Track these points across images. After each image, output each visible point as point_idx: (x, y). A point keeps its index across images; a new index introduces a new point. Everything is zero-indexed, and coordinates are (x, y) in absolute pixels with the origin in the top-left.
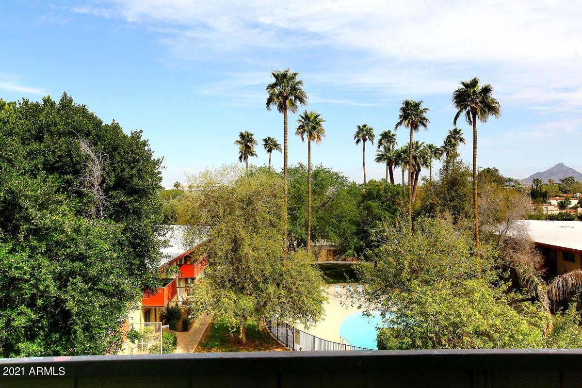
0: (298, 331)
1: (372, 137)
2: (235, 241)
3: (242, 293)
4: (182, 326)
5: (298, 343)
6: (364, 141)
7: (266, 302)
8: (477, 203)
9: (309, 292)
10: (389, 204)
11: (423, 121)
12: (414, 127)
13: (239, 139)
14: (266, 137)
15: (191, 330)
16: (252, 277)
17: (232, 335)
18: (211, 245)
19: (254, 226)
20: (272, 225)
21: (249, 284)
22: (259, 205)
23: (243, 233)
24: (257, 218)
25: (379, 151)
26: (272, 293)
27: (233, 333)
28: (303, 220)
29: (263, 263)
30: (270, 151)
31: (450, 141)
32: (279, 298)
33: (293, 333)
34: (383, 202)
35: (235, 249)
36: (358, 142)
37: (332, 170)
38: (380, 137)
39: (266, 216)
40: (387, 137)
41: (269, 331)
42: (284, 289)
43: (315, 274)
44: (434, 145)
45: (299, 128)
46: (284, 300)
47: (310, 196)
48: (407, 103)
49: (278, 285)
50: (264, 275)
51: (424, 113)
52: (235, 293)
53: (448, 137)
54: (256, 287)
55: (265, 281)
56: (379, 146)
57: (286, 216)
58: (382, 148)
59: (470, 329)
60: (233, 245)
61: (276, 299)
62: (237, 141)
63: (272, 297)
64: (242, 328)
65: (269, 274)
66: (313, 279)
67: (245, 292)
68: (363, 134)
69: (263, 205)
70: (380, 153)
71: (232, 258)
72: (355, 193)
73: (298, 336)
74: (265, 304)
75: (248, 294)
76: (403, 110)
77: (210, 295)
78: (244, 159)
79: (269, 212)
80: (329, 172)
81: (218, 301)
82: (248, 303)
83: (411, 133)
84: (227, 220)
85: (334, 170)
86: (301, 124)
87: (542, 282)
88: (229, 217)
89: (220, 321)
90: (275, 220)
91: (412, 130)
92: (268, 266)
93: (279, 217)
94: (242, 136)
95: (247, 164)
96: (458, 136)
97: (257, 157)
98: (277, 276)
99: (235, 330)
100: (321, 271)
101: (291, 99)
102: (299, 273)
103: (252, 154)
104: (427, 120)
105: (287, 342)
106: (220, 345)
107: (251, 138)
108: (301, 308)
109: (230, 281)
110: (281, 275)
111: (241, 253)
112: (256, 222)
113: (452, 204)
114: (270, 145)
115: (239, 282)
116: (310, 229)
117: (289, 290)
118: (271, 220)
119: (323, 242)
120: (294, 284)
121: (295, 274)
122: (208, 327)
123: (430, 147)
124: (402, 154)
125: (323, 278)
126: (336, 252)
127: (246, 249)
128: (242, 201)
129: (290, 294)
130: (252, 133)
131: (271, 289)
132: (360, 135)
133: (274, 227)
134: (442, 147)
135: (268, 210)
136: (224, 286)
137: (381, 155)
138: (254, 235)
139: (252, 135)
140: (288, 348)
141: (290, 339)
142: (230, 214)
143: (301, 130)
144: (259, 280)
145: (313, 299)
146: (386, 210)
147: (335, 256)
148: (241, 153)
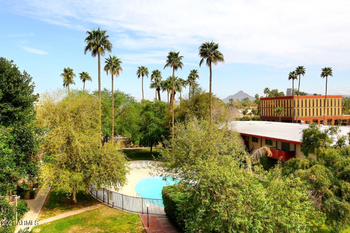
0: (111, 192)
1: (147, 73)
2: (68, 138)
3: (74, 171)
4: (29, 196)
5: (112, 199)
6: (143, 75)
7: (90, 175)
8: (212, 112)
9: (119, 168)
10: (159, 113)
11: (180, 65)
12: (175, 68)
13: (63, 72)
14: (81, 72)
15: (36, 198)
16: (81, 160)
17: (69, 198)
18: (51, 141)
19: (81, 127)
20: (92, 127)
21: (79, 165)
22: (84, 114)
23: (73, 132)
24: (83, 122)
25: (152, 82)
26: (95, 169)
27: (69, 197)
28: (108, 123)
29: (88, 151)
30: (84, 81)
31: (191, 77)
32: (99, 172)
33: (108, 194)
34: (155, 112)
35: (69, 143)
36: (139, 76)
37: (125, 93)
38: (152, 73)
39: (88, 121)
40: (156, 74)
41: (91, 194)
42: (102, 166)
43: (121, 156)
44: (183, 79)
45: (106, 66)
46: (103, 173)
47: (113, 108)
48: (171, 54)
49: (98, 164)
50: (88, 159)
51: (180, 59)
52: (70, 171)
53: (190, 74)
54: (83, 166)
55: (90, 162)
56: (152, 79)
57: (100, 121)
58: (153, 80)
59: (230, 184)
60: (67, 140)
61: (97, 173)
62: (62, 74)
63: (95, 172)
64: (75, 193)
65: (92, 158)
66: (120, 159)
67: (76, 170)
68: (142, 71)
69: (87, 114)
70: (152, 83)
71: (67, 149)
72: (139, 107)
73: (111, 195)
74: (90, 177)
75: (78, 171)
76: (169, 57)
77: (52, 174)
78: (67, 86)
79: (90, 119)
80: (123, 94)
81: (58, 177)
82: (78, 177)
83: (174, 71)
84: (62, 124)
85: (126, 93)
86: (107, 64)
87: (248, 154)
88: (64, 123)
89: (60, 190)
90: (95, 123)
91: (174, 69)
92: (91, 153)
93: (97, 122)
94: (66, 71)
95: (69, 89)
96: (195, 74)
97: (75, 84)
98: (97, 159)
99: (70, 195)
100: (124, 155)
101: (102, 47)
102: (112, 156)
103: (71, 82)
104: (182, 64)
105: (104, 200)
106: (60, 205)
107: (72, 72)
108: (113, 178)
109: (65, 163)
110: (100, 158)
111: (73, 145)
112: (82, 125)
113: (197, 112)
114: (85, 77)
115: (72, 164)
116: (113, 129)
117: (106, 167)
118: (92, 124)
119: (120, 137)
120: (109, 163)
121: (109, 157)
122: (48, 195)
123: (181, 80)
124: (168, 83)
125: (126, 158)
126: (127, 143)
127: (77, 143)
128: (72, 112)
129: (106, 170)
130: (72, 69)
131: (94, 167)
132: (140, 72)
133: (94, 128)
134: (187, 80)
135: (90, 117)
136: (61, 167)
137: (153, 84)
138: (81, 133)
139: (72, 70)
140: (105, 203)
141: (106, 197)
142: (64, 120)
143: (107, 68)
144: (85, 162)
145: (121, 172)
146: (157, 116)
147: (126, 145)
148: (64, 82)
